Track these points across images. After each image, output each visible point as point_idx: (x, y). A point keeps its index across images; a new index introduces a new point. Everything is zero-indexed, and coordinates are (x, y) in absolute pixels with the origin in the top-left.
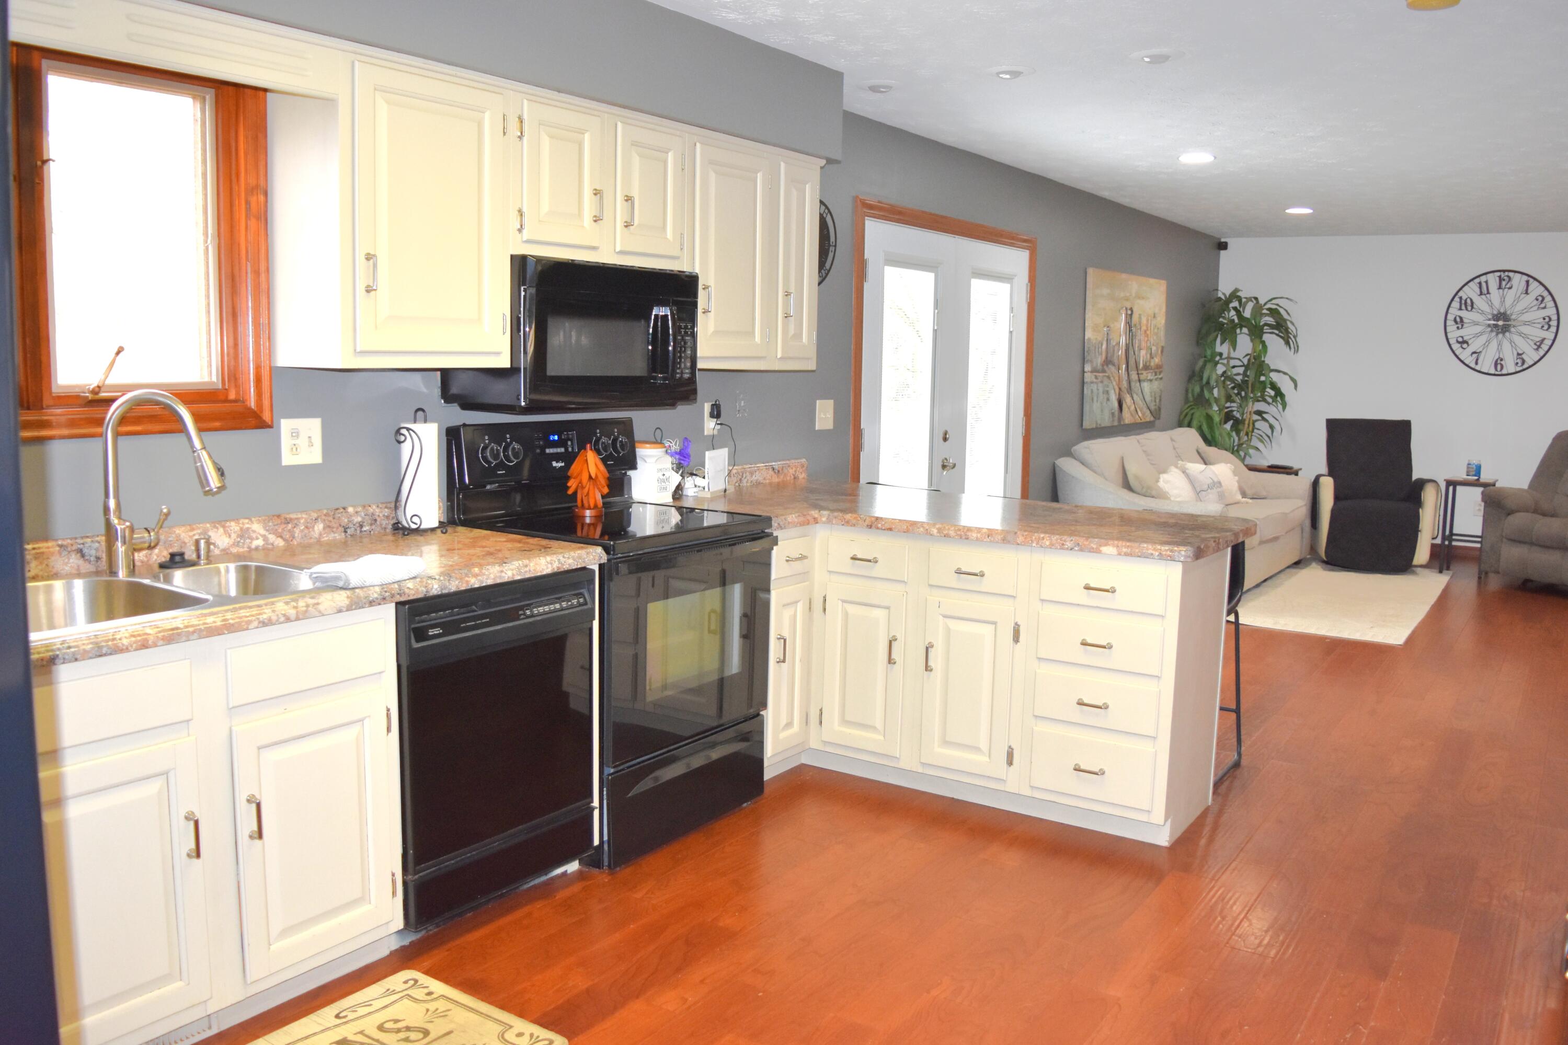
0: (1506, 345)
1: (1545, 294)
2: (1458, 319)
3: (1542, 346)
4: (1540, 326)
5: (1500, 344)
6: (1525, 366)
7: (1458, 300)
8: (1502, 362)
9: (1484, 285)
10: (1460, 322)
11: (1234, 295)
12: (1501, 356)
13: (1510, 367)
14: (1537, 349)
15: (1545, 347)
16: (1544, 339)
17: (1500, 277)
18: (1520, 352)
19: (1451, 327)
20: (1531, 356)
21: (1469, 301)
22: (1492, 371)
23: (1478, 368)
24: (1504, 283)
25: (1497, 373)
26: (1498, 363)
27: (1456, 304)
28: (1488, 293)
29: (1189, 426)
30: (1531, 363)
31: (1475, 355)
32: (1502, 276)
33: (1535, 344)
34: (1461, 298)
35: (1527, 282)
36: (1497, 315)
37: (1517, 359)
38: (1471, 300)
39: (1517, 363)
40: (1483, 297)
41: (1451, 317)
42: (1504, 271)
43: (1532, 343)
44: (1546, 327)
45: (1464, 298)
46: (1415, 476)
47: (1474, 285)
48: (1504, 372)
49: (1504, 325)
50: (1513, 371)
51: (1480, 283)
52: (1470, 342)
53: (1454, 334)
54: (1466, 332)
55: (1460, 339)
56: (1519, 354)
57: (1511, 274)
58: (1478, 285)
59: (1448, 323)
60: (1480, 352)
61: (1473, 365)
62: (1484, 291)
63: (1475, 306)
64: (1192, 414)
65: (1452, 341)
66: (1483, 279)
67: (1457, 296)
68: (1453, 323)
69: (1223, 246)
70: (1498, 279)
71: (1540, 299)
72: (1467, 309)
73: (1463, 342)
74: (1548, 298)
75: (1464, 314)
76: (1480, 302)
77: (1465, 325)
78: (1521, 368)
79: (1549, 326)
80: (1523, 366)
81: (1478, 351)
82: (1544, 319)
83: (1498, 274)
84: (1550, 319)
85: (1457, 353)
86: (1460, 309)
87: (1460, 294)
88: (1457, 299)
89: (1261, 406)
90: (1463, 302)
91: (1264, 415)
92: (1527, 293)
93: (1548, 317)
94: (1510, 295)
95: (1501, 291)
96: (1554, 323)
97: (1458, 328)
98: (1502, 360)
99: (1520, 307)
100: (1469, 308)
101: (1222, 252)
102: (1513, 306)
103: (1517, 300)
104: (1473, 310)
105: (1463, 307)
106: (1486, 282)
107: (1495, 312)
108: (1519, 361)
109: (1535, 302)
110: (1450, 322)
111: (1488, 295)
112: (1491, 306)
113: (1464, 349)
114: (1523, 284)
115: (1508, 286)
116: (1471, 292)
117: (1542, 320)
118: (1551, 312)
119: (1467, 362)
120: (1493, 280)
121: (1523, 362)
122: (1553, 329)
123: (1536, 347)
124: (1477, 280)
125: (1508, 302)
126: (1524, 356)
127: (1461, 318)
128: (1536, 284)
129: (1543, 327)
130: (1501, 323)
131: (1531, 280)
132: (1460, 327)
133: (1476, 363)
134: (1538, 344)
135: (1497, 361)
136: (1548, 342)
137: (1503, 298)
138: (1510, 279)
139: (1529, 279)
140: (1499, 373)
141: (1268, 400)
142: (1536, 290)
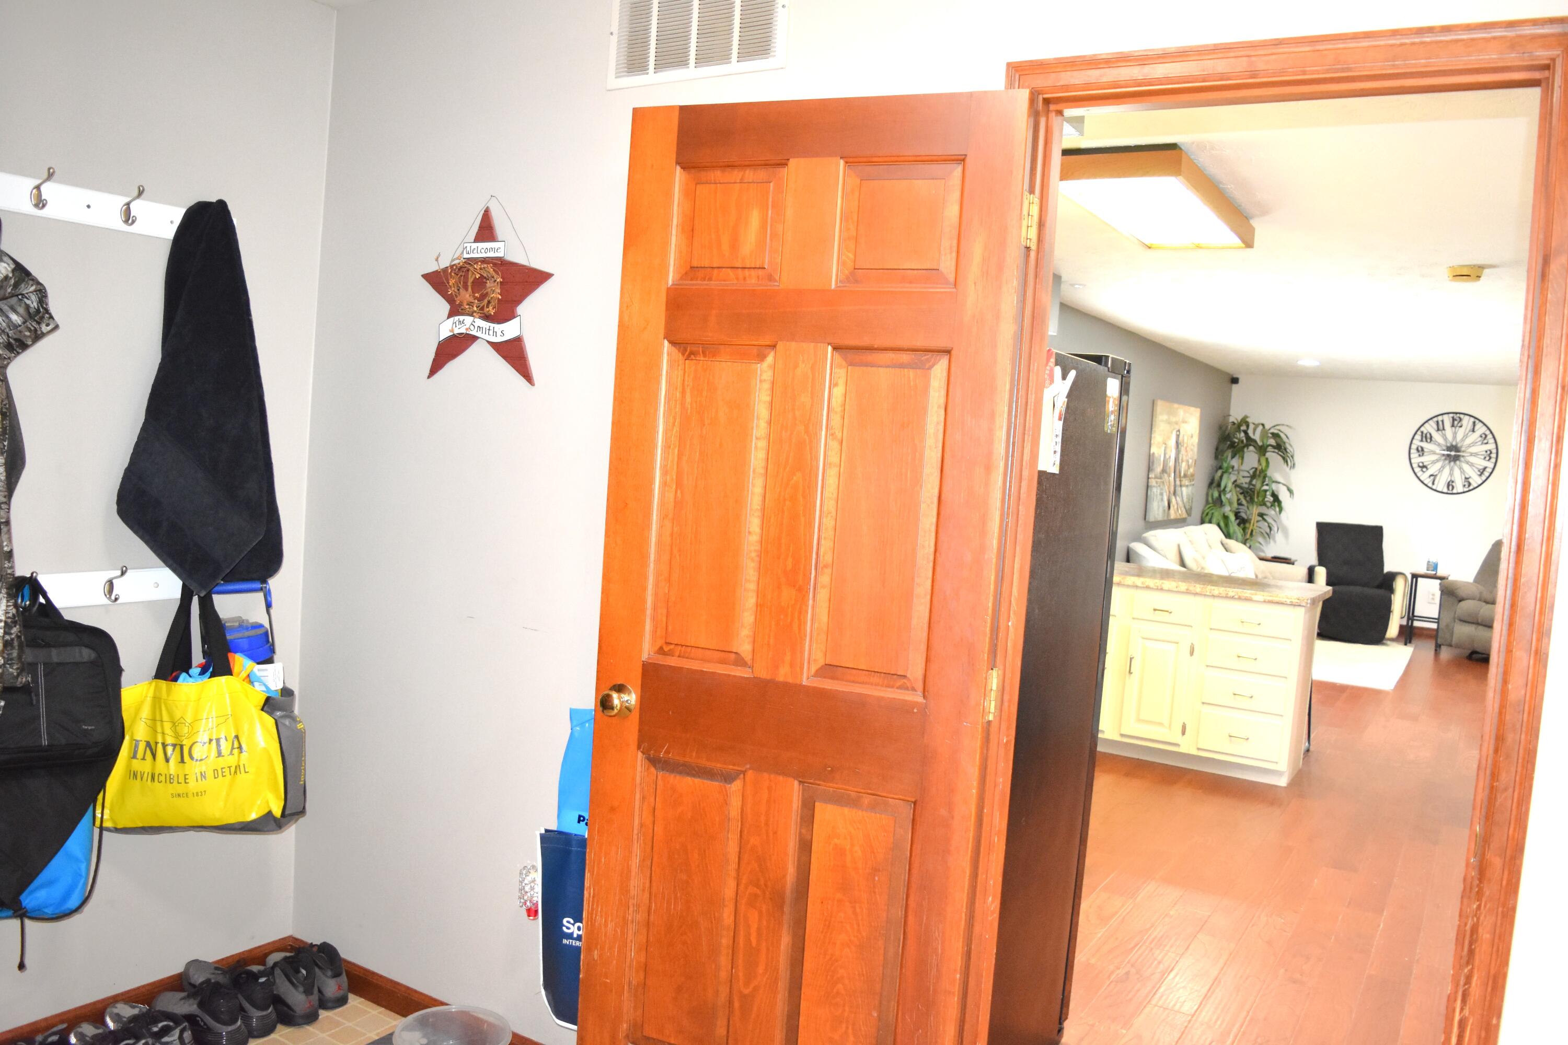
0: (1457, 471)
1: (1488, 432)
2: (1420, 449)
3: (1484, 473)
4: (1483, 457)
5: (1452, 470)
6: (1471, 488)
8: (1453, 484)
9: (1440, 423)
10: (1421, 451)
11: (1245, 421)
12: (1453, 479)
13: (1459, 487)
14: (1480, 475)
15: (1486, 474)
16: (1485, 469)
17: (1453, 418)
18: (1467, 476)
19: (1414, 455)
20: (1476, 480)
21: (1428, 436)
22: (1445, 490)
23: (1434, 487)
24: (1456, 423)
25: (1449, 492)
26: (1450, 485)
27: (1418, 437)
28: (1444, 429)
29: (1210, 522)
30: (1476, 485)
31: (1432, 478)
32: (1455, 417)
33: (1479, 471)
34: (1422, 432)
35: (1474, 423)
36: (1450, 447)
38: (1430, 434)
39: (1465, 485)
40: (1440, 432)
41: (1414, 447)
42: (1456, 413)
43: (1476, 470)
44: (1488, 458)
45: (1425, 432)
46: (1388, 568)
47: (1432, 423)
48: (1455, 491)
49: (1455, 455)
50: (1462, 491)
51: (1438, 422)
52: (1428, 467)
53: (1416, 460)
54: (1426, 459)
55: (1421, 465)
56: (1466, 478)
57: (1462, 416)
58: (1436, 423)
59: (1412, 451)
60: (1436, 475)
61: (1430, 485)
62: (1440, 428)
63: (1433, 439)
64: (1213, 514)
65: (1415, 466)
66: (1440, 418)
67: (1419, 431)
68: (1415, 451)
69: (1235, 381)
70: (1451, 419)
71: (1484, 436)
72: (1427, 441)
73: (1423, 467)
74: (1490, 436)
75: (1424, 445)
76: (1437, 436)
77: (1425, 454)
78: (1467, 489)
79: (1490, 458)
80: (1469, 486)
81: (1435, 474)
82: (1486, 452)
83: (1451, 415)
84: (1491, 453)
85: (1418, 475)
86: (1422, 441)
87: (1422, 429)
88: (1419, 433)
89: (1263, 509)
90: (1424, 435)
91: (1265, 517)
92: (1473, 431)
93: (1490, 450)
94: (1461, 433)
95: (1453, 428)
96: (1494, 455)
97: (1420, 455)
98: (1453, 482)
99: (1468, 441)
100: (1429, 440)
101: (1234, 386)
102: (1463, 440)
103: (1466, 436)
104: (1432, 442)
105: (1424, 439)
106: (1443, 421)
107: (1449, 445)
108: (1466, 483)
109: (1480, 439)
111: (1443, 432)
112: (1445, 439)
113: (1424, 472)
114: (1471, 424)
115: (1459, 425)
116: (1430, 428)
117: (1484, 453)
118: (1491, 446)
119: (1426, 482)
120: (1447, 420)
121: (1470, 484)
122: (1493, 460)
123: (1479, 473)
124: (1435, 419)
125: (1459, 437)
126: (1470, 480)
127: (1422, 448)
128: (1481, 424)
129: (1485, 458)
130: (1453, 453)
131: (1477, 421)
133: (1433, 484)
134: (1481, 471)
135: (1449, 482)
136: (1489, 470)
137: (1455, 434)
138: (1461, 420)
139: (1476, 420)
140: (1451, 492)
141: (1269, 504)
142: (1480, 429)
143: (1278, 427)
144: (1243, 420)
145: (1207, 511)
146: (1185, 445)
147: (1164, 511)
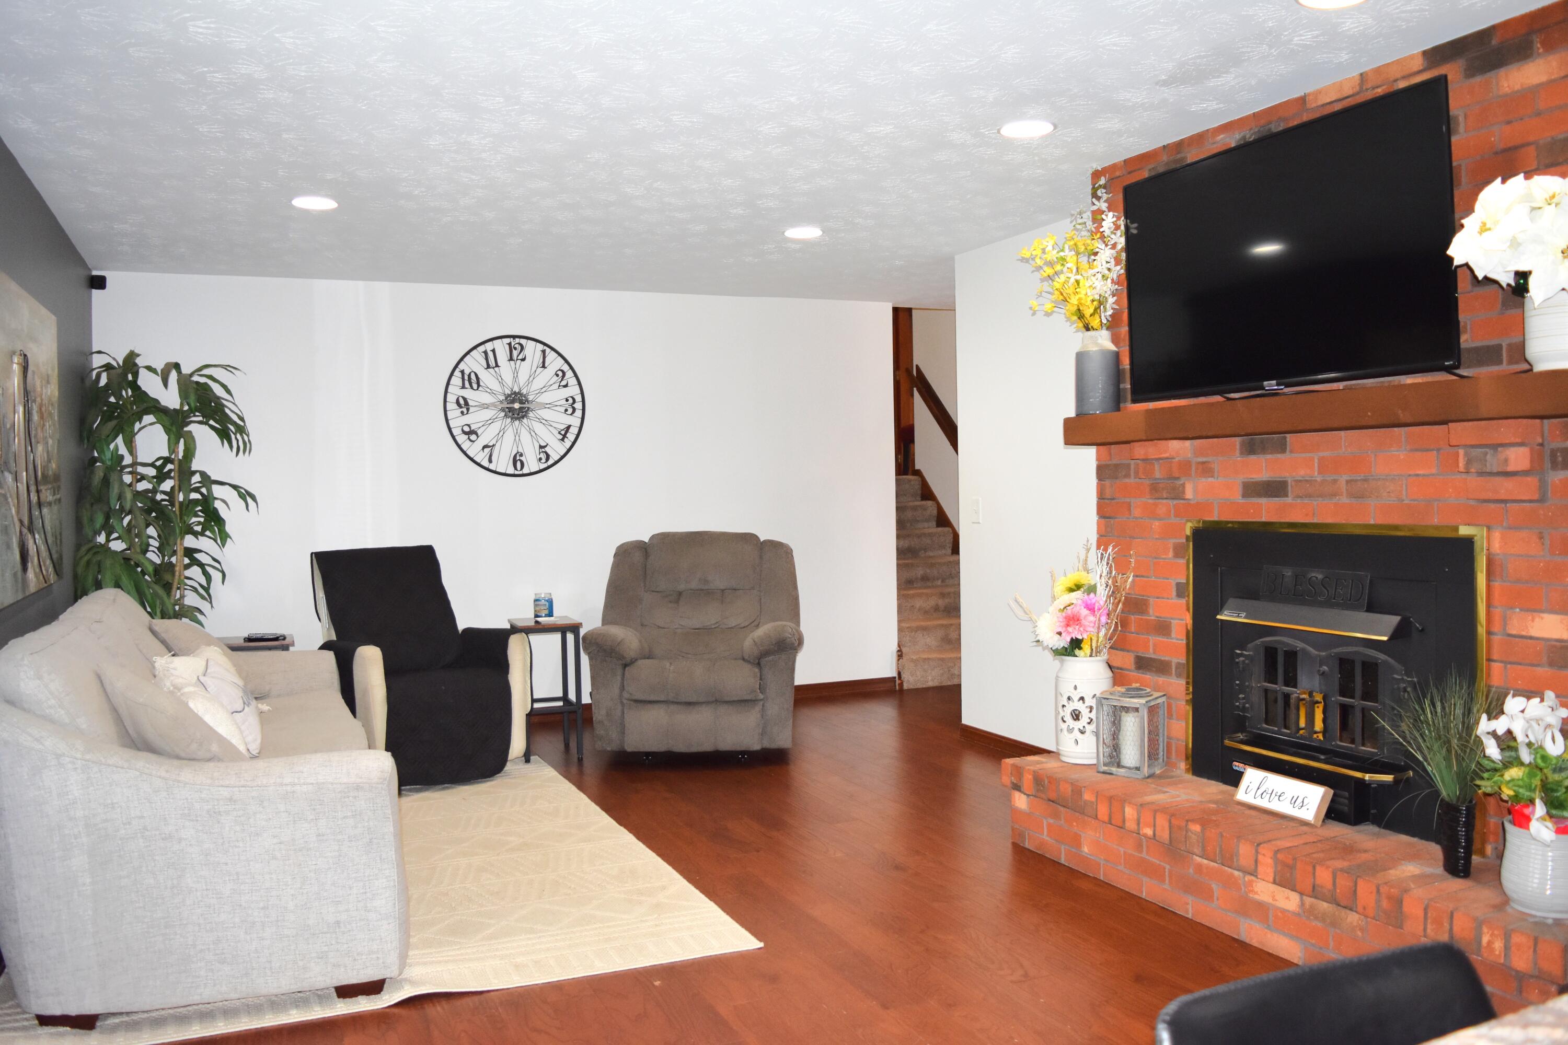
0: (525, 436)
1: (566, 368)
2: (462, 402)
3: (567, 436)
4: (563, 409)
5: (517, 434)
6: (551, 462)
7: (460, 375)
8: (521, 458)
9: (491, 355)
10: (464, 405)
11: (130, 363)
12: (520, 450)
13: (532, 464)
14: (563, 440)
15: (571, 437)
16: (569, 427)
17: (510, 344)
18: (543, 444)
19: (453, 412)
20: (556, 449)
21: (473, 376)
22: (511, 470)
23: (492, 467)
24: (515, 353)
25: (517, 473)
26: (517, 460)
27: (456, 380)
28: (497, 366)
29: (98, 586)
30: (557, 458)
31: (487, 450)
32: (513, 344)
33: (559, 433)
34: (462, 372)
35: (544, 352)
36: (509, 395)
37: (540, 453)
38: (476, 375)
39: (540, 459)
40: (491, 370)
41: (451, 398)
42: (514, 337)
43: (556, 432)
44: (570, 410)
45: (467, 372)
47: (477, 354)
48: (525, 471)
49: (520, 408)
50: (537, 469)
51: (485, 352)
52: (479, 432)
53: (458, 422)
54: (475, 418)
55: (466, 429)
56: (541, 447)
57: (523, 341)
58: (483, 354)
59: (449, 406)
60: (494, 445)
61: (485, 463)
62: (491, 364)
63: (481, 384)
64: (99, 564)
65: (456, 432)
66: (489, 346)
67: (457, 370)
68: (456, 406)
69: (99, 283)
70: (507, 347)
71: (560, 374)
72: (472, 388)
73: (470, 433)
74: (569, 374)
75: (468, 393)
76: (486, 377)
77: (471, 410)
78: (545, 465)
79: (574, 410)
80: (548, 463)
81: (491, 444)
82: (567, 400)
83: (507, 340)
84: (574, 401)
85: (464, 447)
86: (463, 387)
87: (462, 366)
88: (457, 373)
89: (189, 541)
90: (466, 377)
91: (197, 555)
92: (544, 366)
93: (572, 397)
94: (525, 369)
95: (512, 363)
96: (578, 406)
97: (462, 413)
98: (521, 455)
99: (537, 384)
100: (475, 386)
101: (95, 292)
102: (529, 382)
103: (532, 376)
104: (480, 388)
105: (467, 385)
106: (493, 351)
107: (508, 392)
108: (543, 456)
109: (555, 378)
110: (451, 406)
111: (497, 369)
112: (501, 382)
113: (474, 441)
114: (539, 355)
115: (520, 357)
116: (474, 363)
117: (564, 402)
118: (574, 391)
119: (477, 459)
120: (501, 348)
121: (548, 457)
122: (579, 413)
123: (561, 437)
124: (481, 349)
125: (523, 378)
126: (547, 449)
127: (465, 399)
128: (553, 354)
129: (566, 410)
130: (516, 406)
131: (548, 350)
132: (465, 412)
133: (490, 461)
134: (563, 432)
135: (515, 456)
136: (573, 430)
137: (516, 373)
138: (522, 348)
139: (545, 348)
140: (521, 473)
141: (198, 528)
142: (555, 363)
143: (205, 372)
144: (124, 361)
145: (86, 558)
146: (38, 400)
147: (15, 575)
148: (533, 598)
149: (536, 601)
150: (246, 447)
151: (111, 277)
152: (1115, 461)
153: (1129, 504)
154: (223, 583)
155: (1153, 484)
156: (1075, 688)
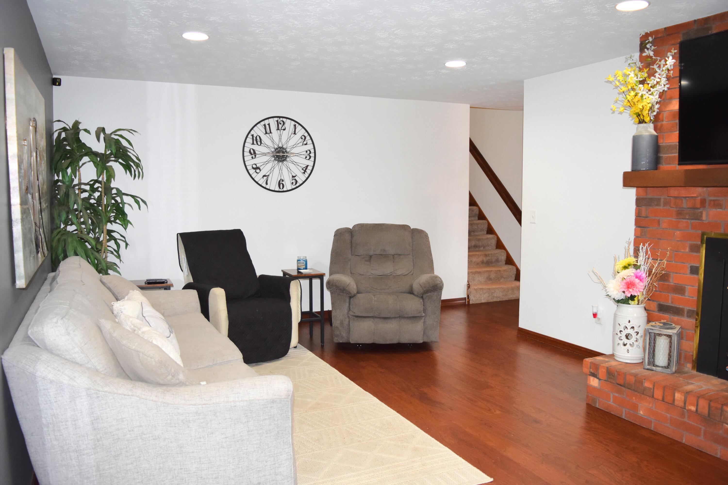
0: (285, 170)
1: (306, 134)
2: (252, 151)
3: (306, 171)
4: (304, 157)
5: (281, 169)
6: (298, 185)
7: (251, 137)
8: (283, 182)
9: (267, 126)
10: (253, 153)
11: (76, 127)
12: (282, 178)
13: (288, 186)
14: (304, 173)
15: (308, 171)
16: (307, 166)
17: (277, 121)
18: (294, 175)
19: (248, 157)
20: (301, 178)
21: (258, 138)
22: (277, 189)
23: (268, 187)
24: (280, 126)
25: (280, 190)
26: (281, 183)
27: (249, 140)
28: (271, 132)
30: (301, 182)
31: (265, 178)
32: (279, 121)
33: (303, 169)
34: (253, 135)
35: (295, 125)
36: (277, 149)
37: (292, 180)
38: (260, 137)
39: (293, 183)
40: (267, 135)
41: (246, 150)
42: (280, 117)
43: (301, 169)
44: (308, 157)
45: (255, 136)
47: (260, 126)
48: (285, 189)
49: (283, 156)
50: (290, 188)
51: (265, 125)
52: (261, 168)
53: (250, 162)
54: (258, 161)
55: (254, 166)
56: (293, 177)
57: (284, 120)
58: (264, 126)
59: (245, 154)
60: (269, 175)
61: (264, 185)
62: (268, 132)
63: (262, 142)
65: (249, 168)
66: (266, 122)
67: (250, 134)
68: (249, 154)
69: (57, 82)
70: (276, 122)
71: (303, 137)
72: (257, 144)
73: (256, 168)
74: (308, 138)
75: (255, 147)
76: (265, 138)
77: (257, 156)
78: (295, 186)
79: (310, 157)
80: (297, 185)
81: (267, 175)
82: (307, 152)
83: (276, 119)
84: (310, 152)
85: (253, 176)
86: (253, 144)
87: (252, 132)
88: (250, 136)
90: (255, 139)
91: (113, 234)
92: (295, 134)
93: (309, 150)
94: (285, 134)
95: (279, 131)
96: (312, 155)
97: (252, 157)
98: (283, 181)
99: (292, 143)
100: (259, 143)
101: (55, 87)
102: (287, 142)
103: (289, 138)
104: (262, 145)
105: (255, 142)
106: (269, 124)
107: (276, 147)
108: (294, 181)
109: (301, 140)
110: (247, 154)
111: (270, 134)
112: (273, 141)
113: (258, 173)
114: (292, 127)
115: (283, 128)
116: (259, 131)
117: (305, 153)
118: (310, 147)
119: (260, 183)
120: (273, 123)
121: (296, 182)
122: (312, 159)
123: (303, 171)
124: (263, 123)
125: (284, 139)
126: (296, 178)
127: (254, 150)
128: (300, 127)
129: (306, 157)
130: (281, 154)
131: (297, 125)
132: (254, 157)
133: (267, 184)
134: (304, 169)
135: (280, 181)
136: (310, 168)
137: (280, 136)
138: (284, 123)
139: (296, 123)
140: (282, 190)
141: (112, 219)
142: (300, 132)
143: (118, 133)
144: (72, 127)
145: (57, 238)
148: (297, 259)
149: (298, 260)
150: (140, 175)
151: (64, 79)
152: (650, 196)
153: (659, 221)
154: (126, 248)
155: (679, 210)
156: (629, 322)
